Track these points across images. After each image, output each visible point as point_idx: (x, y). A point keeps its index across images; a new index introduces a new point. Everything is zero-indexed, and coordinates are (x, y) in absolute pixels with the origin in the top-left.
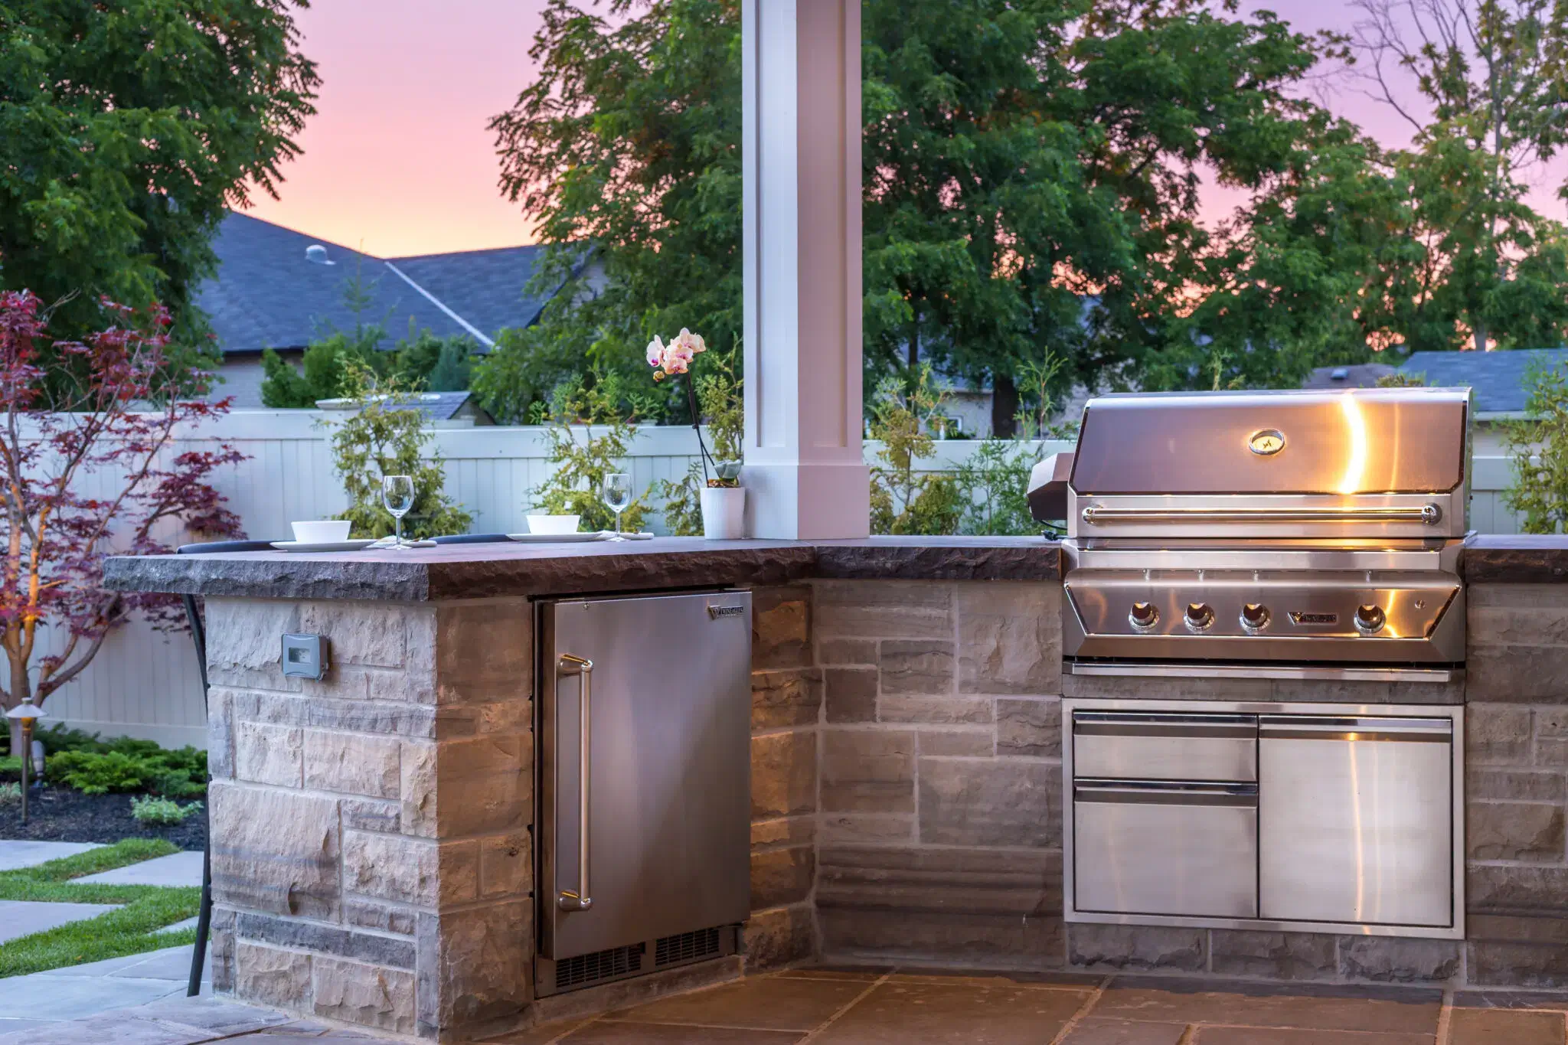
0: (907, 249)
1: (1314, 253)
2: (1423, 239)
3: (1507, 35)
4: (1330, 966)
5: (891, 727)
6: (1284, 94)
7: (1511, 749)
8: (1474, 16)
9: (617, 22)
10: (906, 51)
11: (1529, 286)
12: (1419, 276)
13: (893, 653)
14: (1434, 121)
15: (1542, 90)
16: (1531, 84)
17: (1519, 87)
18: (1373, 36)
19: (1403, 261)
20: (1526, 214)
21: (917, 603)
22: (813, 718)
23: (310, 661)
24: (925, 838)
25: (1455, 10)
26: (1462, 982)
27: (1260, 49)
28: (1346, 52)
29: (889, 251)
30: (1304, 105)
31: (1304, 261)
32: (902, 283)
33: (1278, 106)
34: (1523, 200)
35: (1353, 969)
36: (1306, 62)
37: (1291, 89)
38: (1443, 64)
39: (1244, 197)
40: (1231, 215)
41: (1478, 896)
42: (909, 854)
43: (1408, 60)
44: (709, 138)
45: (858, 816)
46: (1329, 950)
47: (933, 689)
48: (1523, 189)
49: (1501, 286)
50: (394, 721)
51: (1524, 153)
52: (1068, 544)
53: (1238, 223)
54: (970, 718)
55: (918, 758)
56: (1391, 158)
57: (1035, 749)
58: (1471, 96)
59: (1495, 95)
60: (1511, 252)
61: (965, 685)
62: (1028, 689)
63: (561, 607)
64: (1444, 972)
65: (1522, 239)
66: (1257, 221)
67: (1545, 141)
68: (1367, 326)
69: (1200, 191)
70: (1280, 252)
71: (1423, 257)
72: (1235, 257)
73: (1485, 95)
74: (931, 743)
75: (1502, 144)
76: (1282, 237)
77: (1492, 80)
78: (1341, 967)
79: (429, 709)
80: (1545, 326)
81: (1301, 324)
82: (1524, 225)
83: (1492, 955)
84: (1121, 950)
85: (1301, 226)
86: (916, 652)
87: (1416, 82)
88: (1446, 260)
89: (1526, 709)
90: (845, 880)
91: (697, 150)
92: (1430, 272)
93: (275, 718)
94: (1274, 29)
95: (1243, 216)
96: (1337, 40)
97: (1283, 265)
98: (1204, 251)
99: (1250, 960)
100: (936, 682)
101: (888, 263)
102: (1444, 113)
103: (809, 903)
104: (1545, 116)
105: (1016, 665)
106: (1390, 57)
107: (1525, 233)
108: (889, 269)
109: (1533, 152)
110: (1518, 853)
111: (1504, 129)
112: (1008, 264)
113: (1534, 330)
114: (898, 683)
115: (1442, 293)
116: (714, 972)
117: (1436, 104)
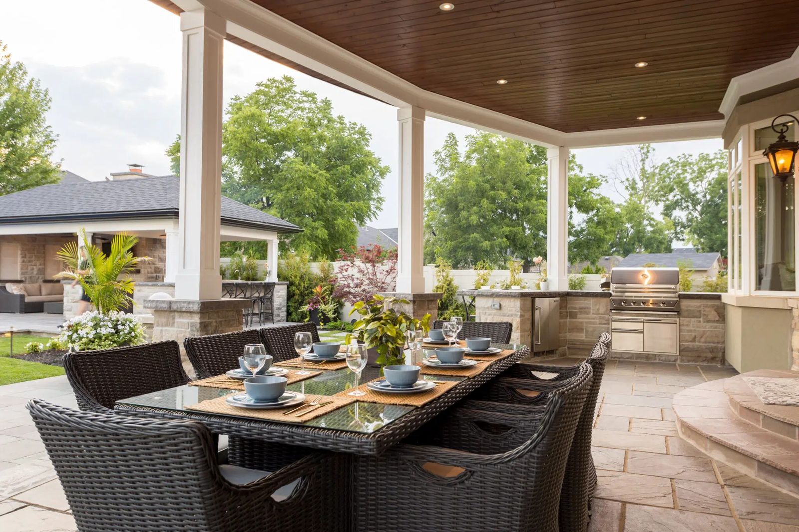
0: (508, 229)
1: (602, 230)
2: (626, 225)
3: (647, 176)
4: (656, 359)
5: (580, 320)
6: (593, 192)
7: (687, 325)
8: (639, 171)
9: (442, 178)
10: (508, 184)
11: (654, 237)
12: (625, 234)
13: (581, 308)
14: (629, 197)
15: (656, 189)
16: (654, 187)
17: (651, 188)
18: (613, 176)
19: (622, 231)
20: (653, 219)
21: (585, 301)
22: (566, 318)
23: (497, 306)
24: (586, 338)
25: (634, 169)
26: (679, 362)
27: (589, 182)
28: (606, 180)
29: (503, 230)
30: (599, 195)
31: (600, 231)
32: (506, 237)
33: (592, 195)
34: (652, 216)
35: (659, 360)
36: (599, 185)
37: (595, 191)
38: (631, 183)
39: (584, 216)
40: (581, 220)
41: (681, 349)
42: (583, 340)
43: (622, 182)
44: (463, 204)
45: (574, 334)
46: (656, 357)
47: (587, 314)
48: (652, 213)
49: (647, 237)
50: (512, 315)
51: (652, 204)
52: (610, 292)
53: (583, 223)
54: (594, 319)
55: (584, 325)
56: (619, 206)
57: (605, 324)
58: (638, 190)
59: (644, 190)
60: (649, 229)
61: (593, 314)
62: (604, 314)
63: (536, 299)
64: (675, 360)
65: (652, 225)
66: (587, 222)
67: (656, 201)
68: (612, 246)
69: (573, 215)
70: (595, 230)
71: (627, 230)
72: (582, 230)
73: (642, 190)
74: (587, 323)
75: (646, 202)
76: (595, 226)
77: (644, 187)
78: (658, 359)
79: (519, 314)
80: (658, 246)
81: (599, 246)
82: (652, 222)
83: (684, 358)
84: (620, 356)
85: (599, 223)
86: (585, 308)
87: (624, 187)
88: (632, 230)
89: (689, 319)
90: (572, 344)
91: (460, 207)
92: (628, 234)
93: (489, 315)
94: (593, 178)
95: (584, 221)
96: (604, 177)
97: (595, 233)
98: (574, 229)
99: (642, 358)
100: (588, 313)
101: (503, 232)
102: (631, 195)
103: (566, 347)
104: (657, 195)
105: (602, 310)
106: (618, 181)
107: (653, 224)
108: (503, 233)
109: (654, 204)
110: (688, 342)
111: (646, 198)
112: (528, 232)
113: (655, 248)
114: (581, 313)
115: (632, 238)
116: (553, 357)
117: (629, 193)
